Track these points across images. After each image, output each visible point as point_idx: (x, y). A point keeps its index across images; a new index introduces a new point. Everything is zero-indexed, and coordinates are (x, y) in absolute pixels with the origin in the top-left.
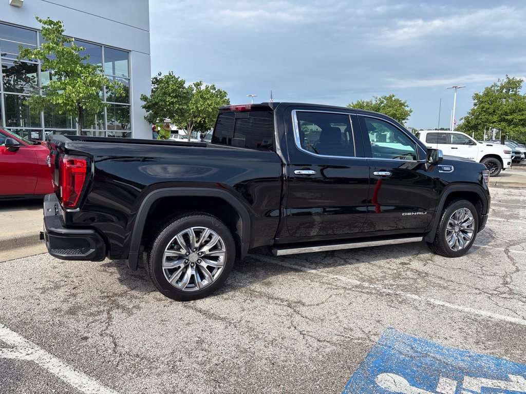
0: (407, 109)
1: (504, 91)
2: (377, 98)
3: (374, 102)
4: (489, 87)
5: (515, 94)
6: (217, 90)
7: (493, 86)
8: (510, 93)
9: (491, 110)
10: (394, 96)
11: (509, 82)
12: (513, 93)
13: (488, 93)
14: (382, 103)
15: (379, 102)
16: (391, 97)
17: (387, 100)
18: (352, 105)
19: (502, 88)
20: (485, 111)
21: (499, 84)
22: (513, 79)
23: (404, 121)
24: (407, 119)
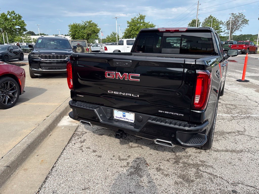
0: (98, 28)
1: (139, 20)
2: (83, 22)
3: (82, 24)
4: (133, 18)
5: (143, 22)
6: (16, 14)
7: (134, 18)
8: (141, 21)
9: (136, 29)
10: (92, 21)
11: (140, 17)
12: (143, 21)
13: (133, 21)
14: (86, 25)
15: (84, 24)
16: (90, 22)
17: (88, 23)
18: (70, 25)
19: (138, 19)
20: (133, 30)
21: (137, 17)
22: (142, 15)
23: (98, 34)
24: (99, 33)
